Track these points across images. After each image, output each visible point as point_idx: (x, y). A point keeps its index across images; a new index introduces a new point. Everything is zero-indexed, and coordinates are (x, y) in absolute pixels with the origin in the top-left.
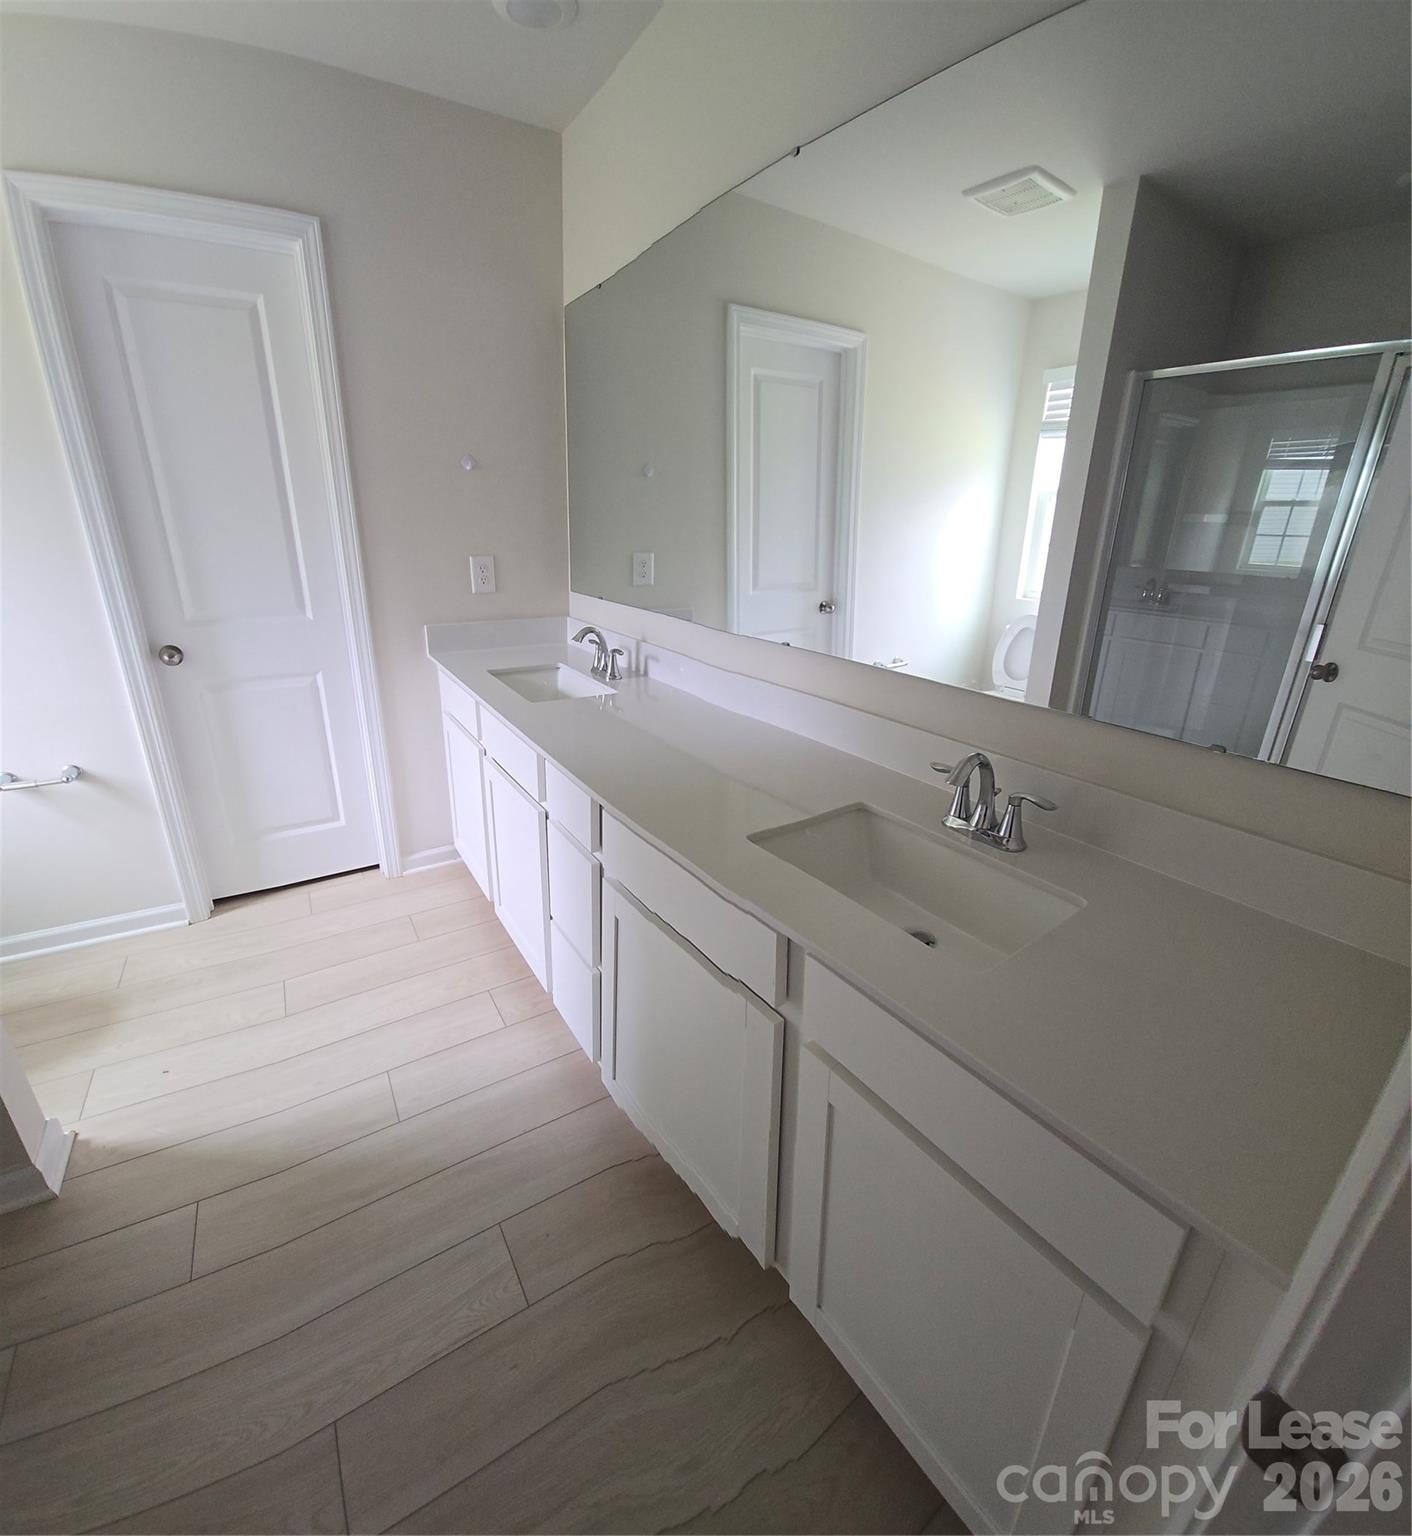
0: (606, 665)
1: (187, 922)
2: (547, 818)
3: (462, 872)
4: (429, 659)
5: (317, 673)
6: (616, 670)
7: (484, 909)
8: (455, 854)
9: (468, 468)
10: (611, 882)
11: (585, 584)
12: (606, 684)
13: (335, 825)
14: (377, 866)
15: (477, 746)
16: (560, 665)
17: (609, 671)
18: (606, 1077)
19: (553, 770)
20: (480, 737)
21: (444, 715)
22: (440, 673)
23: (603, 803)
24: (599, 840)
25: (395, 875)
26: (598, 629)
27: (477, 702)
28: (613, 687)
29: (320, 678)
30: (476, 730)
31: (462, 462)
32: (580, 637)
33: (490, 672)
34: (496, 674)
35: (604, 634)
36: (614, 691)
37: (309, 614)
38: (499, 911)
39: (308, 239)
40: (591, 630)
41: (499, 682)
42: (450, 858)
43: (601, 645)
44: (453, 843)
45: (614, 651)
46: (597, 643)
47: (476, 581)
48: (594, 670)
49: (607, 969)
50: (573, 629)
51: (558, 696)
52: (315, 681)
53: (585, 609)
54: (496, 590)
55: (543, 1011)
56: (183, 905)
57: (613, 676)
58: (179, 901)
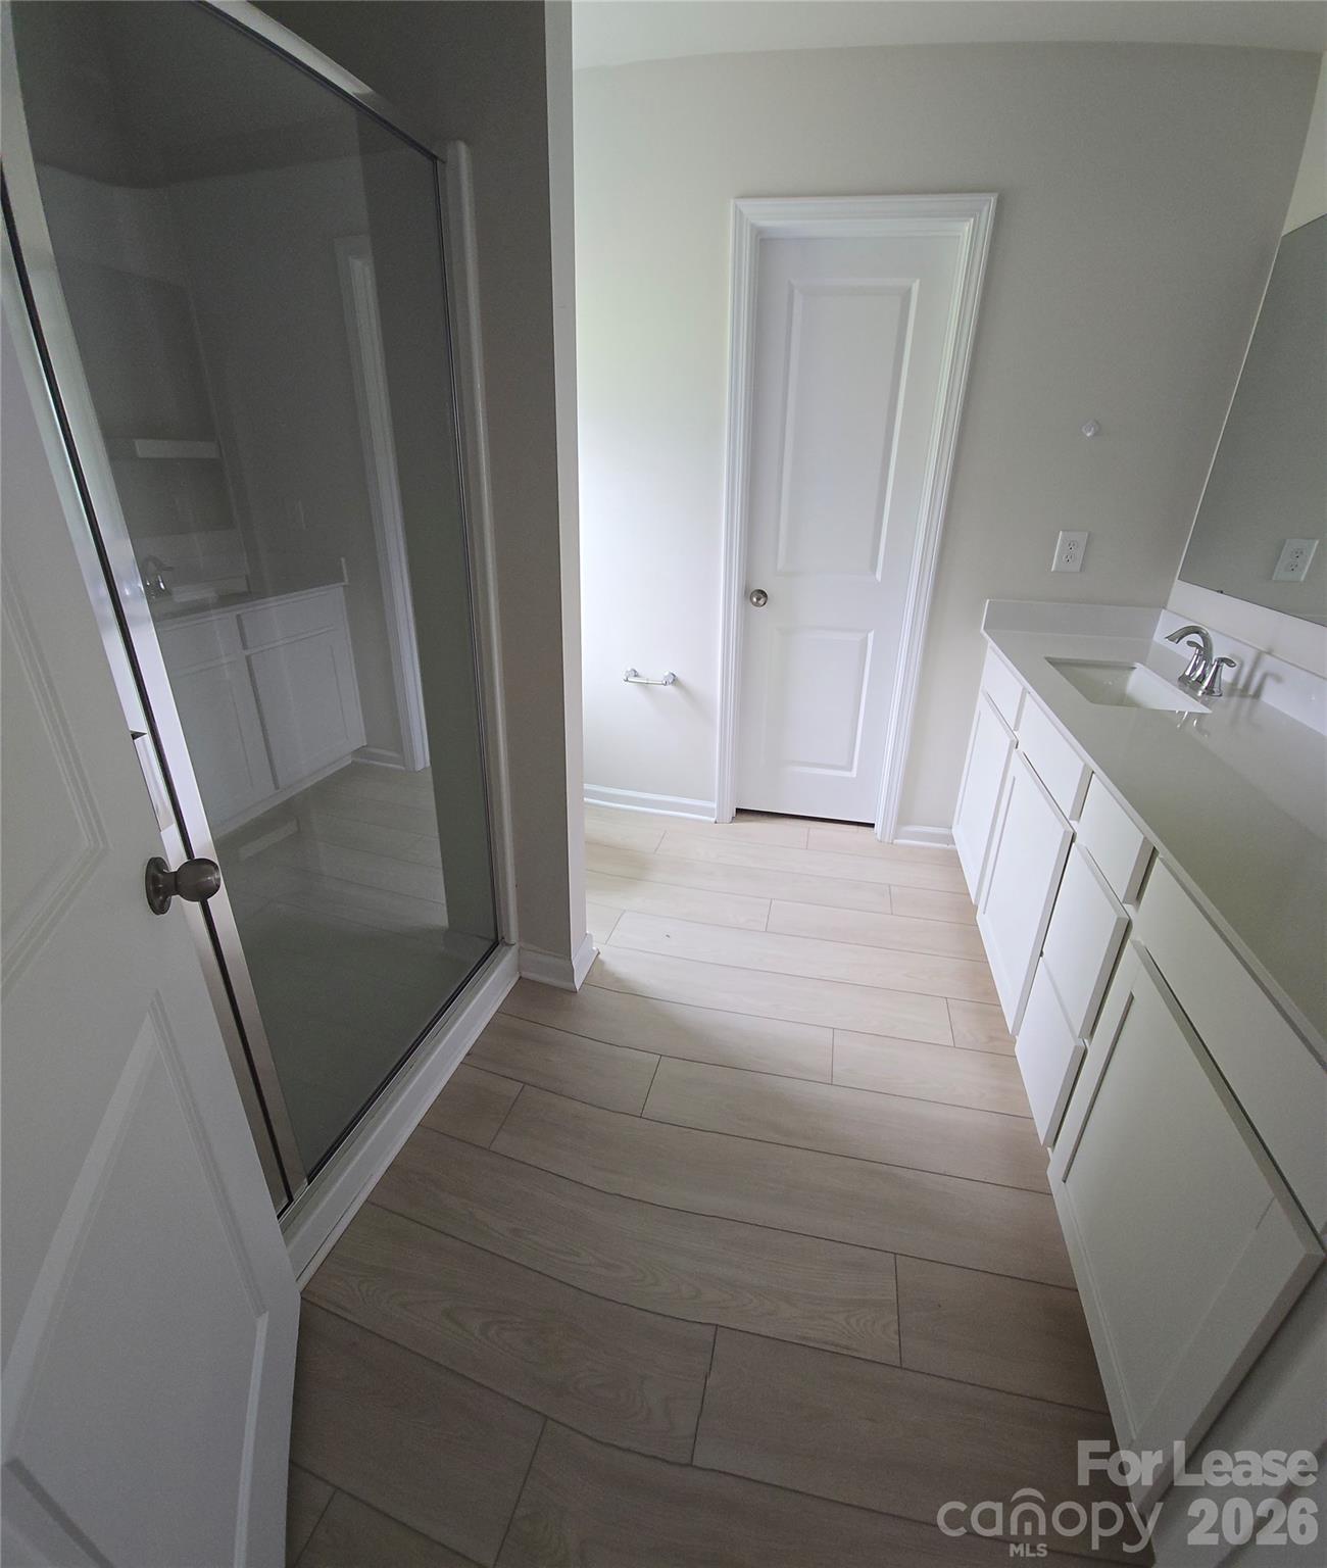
0: (1203, 676)
1: (713, 820)
2: (1073, 841)
3: (952, 861)
4: (981, 635)
5: (869, 631)
6: (1216, 685)
7: (964, 911)
8: (950, 840)
9: (1089, 434)
10: (1135, 944)
11: (1201, 572)
12: (1196, 698)
13: (847, 774)
14: (872, 825)
15: (1010, 737)
16: (1137, 665)
17: (1206, 683)
18: (1054, 1172)
19: (1100, 787)
20: (1017, 727)
21: (980, 693)
22: (989, 650)
23: (1160, 846)
24: (1138, 894)
25: (886, 840)
26: (1205, 630)
27: (1024, 689)
28: (1205, 704)
29: (871, 635)
30: (1014, 718)
31: (1083, 430)
32: (1177, 637)
33: (1047, 659)
34: (1053, 662)
35: (1212, 635)
36: (1206, 710)
37: (878, 576)
38: (983, 920)
39: (979, 221)
40: (1196, 630)
41: (1058, 673)
42: (945, 843)
43: (1205, 652)
44: (951, 828)
45: (1223, 660)
46: (1198, 646)
47: (1060, 557)
48: (1184, 680)
49: (1098, 1049)
50: (1166, 624)
51: (1124, 701)
52: (867, 637)
53: (1191, 603)
54: (1081, 570)
55: (998, 1047)
56: (715, 806)
57: (1209, 690)
58: (711, 800)
